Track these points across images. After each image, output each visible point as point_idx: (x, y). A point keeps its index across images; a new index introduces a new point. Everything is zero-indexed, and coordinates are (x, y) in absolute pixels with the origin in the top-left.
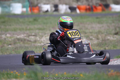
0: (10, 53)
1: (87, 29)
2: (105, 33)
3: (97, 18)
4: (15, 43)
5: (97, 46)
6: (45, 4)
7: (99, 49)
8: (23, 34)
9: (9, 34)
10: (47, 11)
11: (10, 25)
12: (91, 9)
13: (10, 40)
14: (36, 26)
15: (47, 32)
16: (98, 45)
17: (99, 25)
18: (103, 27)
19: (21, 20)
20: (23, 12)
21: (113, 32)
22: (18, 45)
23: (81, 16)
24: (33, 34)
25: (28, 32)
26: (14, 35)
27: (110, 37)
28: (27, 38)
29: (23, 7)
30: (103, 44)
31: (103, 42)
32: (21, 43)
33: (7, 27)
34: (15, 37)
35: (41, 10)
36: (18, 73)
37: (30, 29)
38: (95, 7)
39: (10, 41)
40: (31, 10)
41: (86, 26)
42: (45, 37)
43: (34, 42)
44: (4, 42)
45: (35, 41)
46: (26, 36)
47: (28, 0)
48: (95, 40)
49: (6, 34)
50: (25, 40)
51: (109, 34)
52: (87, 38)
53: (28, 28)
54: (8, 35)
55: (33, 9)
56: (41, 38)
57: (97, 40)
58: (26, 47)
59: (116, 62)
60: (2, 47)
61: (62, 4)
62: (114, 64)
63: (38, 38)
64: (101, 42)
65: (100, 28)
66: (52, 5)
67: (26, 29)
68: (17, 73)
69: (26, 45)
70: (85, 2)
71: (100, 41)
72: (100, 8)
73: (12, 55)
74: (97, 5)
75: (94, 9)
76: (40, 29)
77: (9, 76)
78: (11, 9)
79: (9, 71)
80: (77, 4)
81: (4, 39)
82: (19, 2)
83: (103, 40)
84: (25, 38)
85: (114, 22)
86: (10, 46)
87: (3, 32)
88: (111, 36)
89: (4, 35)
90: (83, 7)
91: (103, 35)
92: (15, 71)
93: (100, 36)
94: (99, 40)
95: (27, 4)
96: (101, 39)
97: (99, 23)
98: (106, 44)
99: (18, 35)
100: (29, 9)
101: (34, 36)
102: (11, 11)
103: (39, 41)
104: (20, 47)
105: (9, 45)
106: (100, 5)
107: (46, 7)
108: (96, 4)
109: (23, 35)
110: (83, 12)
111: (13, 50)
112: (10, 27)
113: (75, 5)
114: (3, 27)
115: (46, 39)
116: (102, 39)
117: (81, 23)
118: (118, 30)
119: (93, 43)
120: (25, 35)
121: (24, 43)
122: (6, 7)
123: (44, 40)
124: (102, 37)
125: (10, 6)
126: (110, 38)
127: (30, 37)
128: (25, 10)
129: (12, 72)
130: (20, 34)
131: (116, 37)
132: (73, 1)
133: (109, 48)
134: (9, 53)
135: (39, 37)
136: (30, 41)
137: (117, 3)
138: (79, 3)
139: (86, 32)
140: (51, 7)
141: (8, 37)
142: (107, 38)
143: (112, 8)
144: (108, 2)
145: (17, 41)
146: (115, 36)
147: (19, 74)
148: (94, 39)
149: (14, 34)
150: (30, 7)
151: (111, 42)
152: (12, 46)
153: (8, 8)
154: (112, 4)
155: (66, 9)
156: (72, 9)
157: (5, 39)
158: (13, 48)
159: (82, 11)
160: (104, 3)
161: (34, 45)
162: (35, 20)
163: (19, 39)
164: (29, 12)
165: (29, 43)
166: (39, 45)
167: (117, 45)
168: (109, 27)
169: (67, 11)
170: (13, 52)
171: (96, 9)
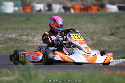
0: (1, 53)
1: (81, 29)
2: (101, 34)
3: (92, 18)
4: (6, 43)
6: (38, 3)
8: (15, 34)
9: (1, 33)
10: (40, 11)
11: (2, 25)
12: (86, 9)
13: (1, 39)
14: (28, 26)
15: (39, 32)
16: (93, 46)
17: (93, 26)
18: (98, 27)
19: (13, 19)
20: (15, 11)
21: (109, 32)
22: (10, 44)
23: (75, 15)
25: (20, 31)
26: (6, 35)
27: (106, 37)
28: (19, 38)
29: (15, 6)
30: (98, 45)
31: (98, 42)
32: (13, 43)
34: (7, 37)
35: (34, 10)
36: (10, 72)
37: (22, 29)
38: (90, 7)
40: (23, 9)
41: (81, 26)
42: (38, 36)
43: (26, 42)
45: (28, 41)
46: (17, 36)
48: (90, 40)
50: (17, 39)
51: (104, 34)
53: (20, 27)
55: (26, 9)
56: (34, 38)
57: (92, 41)
58: (17, 46)
61: (56, 3)
63: (30, 38)
64: (96, 42)
65: (95, 28)
66: (46, 5)
67: (18, 29)
68: (8, 71)
70: (79, 2)
71: (95, 41)
72: (95, 8)
73: (3, 54)
74: (92, 5)
75: (89, 9)
76: (32, 29)
78: (3, 8)
80: (71, 4)
82: (11, 1)
83: (98, 41)
84: (17, 37)
85: (109, 23)
86: (1, 45)
90: (77, 6)
91: (99, 36)
93: (95, 37)
94: (94, 41)
95: (19, 3)
97: (94, 23)
98: (101, 45)
99: (10, 35)
100: (21, 8)
101: (26, 35)
102: (3, 10)
103: (31, 41)
104: (12, 47)
106: (95, 5)
107: (39, 7)
108: (91, 4)
109: (14, 35)
110: (78, 12)
111: (5, 50)
113: (69, 5)
115: (39, 39)
116: (97, 40)
117: (75, 23)
118: (113, 30)
120: (17, 34)
121: (15, 43)
123: (37, 40)
124: (97, 37)
125: (1, 5)
126: (106, 38)
127: (22, 37)
128: (17, 9)
129: (3, 71)
130: (12, 34)
131: (111, 38)
132: (67, 1)
133: (104, 49)
135: (32, 37)
136: (22, 41)
137: (113, 3)
138: (74, 3)
140: (44, 7)
142: (102, 39)
143: (107, 9)
144: (104, 2)
145: (9, 41)
146: (111, 37)
148: (88, 39)
149: (5, 34)
150: (22, 6)
151: (106, 43)
152: (3, 45)
154: (108, 4)
155: (60, 9)
156: (66, 9)
158: (4, 47)
159: (76, 11)
160: (99, 3)
161: (26, 45)
162: (28, 19)
163: (10, 39)
164: (22, 12)
165: (21, 42)
166: (31, 45)
167: (113, 46)
168: (105, 28)
169: (61, 11)
170: (4, 51)
171: (91, 9)
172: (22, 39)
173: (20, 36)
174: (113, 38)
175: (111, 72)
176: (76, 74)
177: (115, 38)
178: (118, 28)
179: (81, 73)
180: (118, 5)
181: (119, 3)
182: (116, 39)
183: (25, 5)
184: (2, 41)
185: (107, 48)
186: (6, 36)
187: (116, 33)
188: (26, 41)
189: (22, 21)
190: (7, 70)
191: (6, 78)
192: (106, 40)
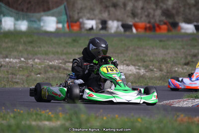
1: (146, 55)
2: (172, 63)
3: (161, 41)
4: (46, 72)
5: (159, 80)
6: (89, 19)
7: (163, 84)
8: (58, 60)
9: (38, 59)
10: (92, 29)
11: (40, 47)
12: (152, 28)
13: (40, 67)
14: (75, 49)
16: (162, 78)
17: (162, 51)
18: (168, 53)
19: (55, 40)
20: (57, 29)
21: (183, 61)
23: (138, 37)
25: (64, 57)
26: (45, 61)
27: (178, 68)
28: (64, 66)
29: (58, 22)
31: (168, 74)
32: (55, 72)
33: (36, 49)
34: (47, 64)
35: (84, 27)
36: (52, 113)
37: (67, 54)
38: (158, 26)
39: (39, 69)
40: (68, 27)
41: (146, 51)
44: (31, 70)
46: (61, 63)
47: (66, 14)
48: (157, 71)
49: (34, 59)
50: (60, 68)
51: (176, 64)
52: (146, 69)
53: (65, 51)
54: (36, 60)
55: (72, 26)
57: (160, 72)
58: (60, 77)
59: (186, 104)
60: (28, 76)
61: (113, 20)
62: (184, 106)
64: (165, 74)
65: (165, 55)
66: (99, 21)
67: (62, 54)
68: (50, 113)
70: (144, 18)
72: (165, 27)
74: (162, 23)
75: (157, 28)
77: (39, 117)
78: (42, 24)
79: (39, 111)
80: (133, 21)
81: (31, 66)
82: (53, 15)
83: (168, 72)
84: (60, 65)
85: (183, 48)
86: (38, 75)
87: (30, 56)
88: (179, 66)
89: (31, 60)
90: (141, 24)
91: (169, 65)
92: (48, 111)
93: (164, 67)
94: (163, 72)
95: (64, 18)
96: (166, 71)
97: (163, 48)
99: (51, 61)
100: (66, 25)
102: (42, 27)
104: (53, 77)
105: (37, 74)
106: (165, 24)
107: (90, 23)
108: (160, 21)
109: (57, 61)
110: (142, 32)
112: (40, 49)
113: (130, 22)
114: (29, 48)
116: (167, 70)
117: (138, 47)
118: (189, 58)
119: (154, 76)
120: (60, 61)
121: (58, 72)
122: (35, 21)
124: (167, 67)
125: (40, 20)
127: (67, 64)
128: (60, 26)
129: (43, 112)
131: (186, 69)
132: (128, 16)
137: (188, 21)
138: (136, 20)
139: (145, 60)
140: (97, 24)
141: (36, 63)
142: (174, 69)
143: (181, 28)
144: (177, 20)
145: (49, 70)
146: (185, 67)
147: (52, 116)
148: (155, 70)
149: (44, 60)
150: (68, 22)
152: (42, 75)
153: (38, 23)
154: (182, 22)
155: (118, 27)
156: (126, 27)
157: (33, 65)
158: (43, 78)
159: (139, 30)
160: (171, 21)
162: (74, 41)
163: (51, 67)
164: (67, 30)
165: (65, 72)
168: (177, 54)
169: (119, 30)
171: (160, 28)
172: (66, 68)
173: (65, 64)
174: (188, 69)
176: (139, 120)
177: (191, 68)
178: (195, 56)
179: (147, 118)
180: (195, 24)
181: (197, 22)
183: (72, 22)
184: (41, 69)
187: (193, 62)
189: (67, 43)
191: (47, 123)
192: (179, 71)
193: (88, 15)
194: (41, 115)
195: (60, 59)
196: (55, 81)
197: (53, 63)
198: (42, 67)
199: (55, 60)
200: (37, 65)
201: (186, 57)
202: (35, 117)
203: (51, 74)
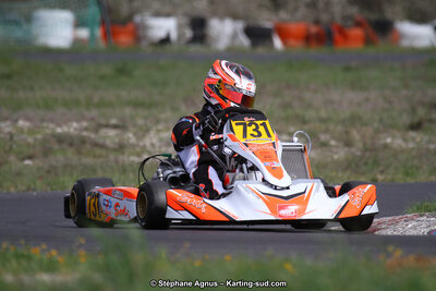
0: (29, 189)
1: (309, 106)
2: (376, 125)
3: (347, 69)
4: (47, 152)
5: (345, 170)
6: (158, 14)
8: (78, 121)
9: (27, 119)
10: (166, 40)
11: (32, 89)
12: (324, 36)
13: (30, 140)
14: (124, 94)
15: (163, 116)
16: (351, 165)
17: (352, 96)
18: (367, 100)
19: (71, 70)
20: (77, 41)
21: (406, 119)
23: (288, 61)
24: (114, 121)
25: (94, 113)
26: (45, 124)
27: (394, 137)
28: (93, 136)
29: (78, 24)
30: (366, 164)
31: (368, 154)
32: (70, 153)
33: (21, 94)
34: (48, 131)
35: (145, 37)
37: (101, 105)
38: (341, 30)
39: (29, 145)
40: (105, 35)
41: (308, 95)
42: (158, 131)
43: (115, 150)
44: (7, 148)
45: (121, 147)
46: (86, 129)
47: (99, 2)
48: (337, 147)
49: (16, 121)
50: (83, 141)
51: (388, 127)
53: (96, 100)
54: (21, 123)
55: (115, 34)
56: (144, 136)
57: (346, 149)
58: (85, 166)
59: (414, 228)
61: (222, 17)
62: (407, 233)
63: (130, 137)
64: (358, 153)
65: (359, 104)
66: (185, 20)
67: (89, 105)
68: (54, 253)
69: (88, 161)
70: (302, 12)
71: (357, 151)
72: (357, 32)
73: (35, 193)
74: (349, 23)
75: (336, 35)
76: (137, 104)
80: (274, 18)
81: (8, 137)
83: (365, 150)
84: (85, 134)
85: (406, 86)
86: (27, 162)
87: (5, 113)
88: (398, 134)
89: (8, 123)
90: (295, 27)
91: (369, 131)
93: (355, 135)
94: (353, 150)
95: (93, 11)
96: (360, 145)
97: (353, 86)
98: (376, 163)
99: (60, 126)
100: (99, 32)
101: (115, 127)
102: (37, 36)
103: (133, 146)
104: (65, 166)
105: (24, 159)
106: (358, 24)
107: (164, 26)
108: (346, 18)
109: (75, 125)
110: (298, 47)
111: (41, 178)
112: (30, 94)
113: (267, 21)
114: (3, 93)
115: (161, 140)
116: (365, 145)
117: (289, 86)
118: (421, 112)
119: (329, 160)
120: (85, 124)
121: (79, 152)
122: (17, 23)
123: (153, 145)
124: (363, 137)
125: (29, 19)
126: (394, 141)
127: (103, 132)
128: (84, 33)
129: (36, 251)
130: (67, 121)
131: (414, 139)
132: (261, 6)
133: (389, 177)
134: (24, 188)
135: (135, 134)
136: (102, 146)
137: (419, 18)
138: (283, 15)
139: (307, 118)
140: (180, 27)
141: (21, 130)
142: (382, 142)
143: (400, 36)
144: (389, 13)
145: (56, 147)
146: (412, 134)
147: (60, 259)
148: (333, 143)
149: (43, 120)
150: (103, 23)
152: (37, 161)
153: (25, 26)
154: (401, 20)
155: (234, 36)
156: (257, 35)
157: (11, 136)
158: (39, 169)
159: (292, 42)
160: (374, 16)
161: (117, 162)
162: (122, 71)
163: (60, 139)
164: (101, 44)
165: (98, 151)
166: (133, 162)
167: (418, 168)
168: (390, 102)
169: (237, 43)
170: (39, 183)
171: (345, 36)
172: (101, 141)
173: (96, 131)
174: (418, 139)
175: (412, 258)
176: (289, 267)
177: (426, 138)
179: (308, 262)
182: (429, 142)
183: (115, 23)
184: (34, 146)
185: (400, 176)
186: (47, 128)
187: (431, 121)
188: (116, 147)
190: (48, 250)
191: (45, 277)
192: (395, 145)
193: (156, 6)
194: (29, 258)
195: (84, 118)
196: (71, 175)
197: (65, 129)
198: (36, 139)
199: (70, 120)
200: (25, 136)
201: (414, 110)
202: (14, 263)
203: (60, 157)
